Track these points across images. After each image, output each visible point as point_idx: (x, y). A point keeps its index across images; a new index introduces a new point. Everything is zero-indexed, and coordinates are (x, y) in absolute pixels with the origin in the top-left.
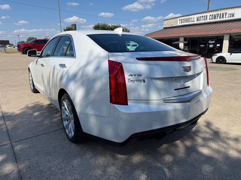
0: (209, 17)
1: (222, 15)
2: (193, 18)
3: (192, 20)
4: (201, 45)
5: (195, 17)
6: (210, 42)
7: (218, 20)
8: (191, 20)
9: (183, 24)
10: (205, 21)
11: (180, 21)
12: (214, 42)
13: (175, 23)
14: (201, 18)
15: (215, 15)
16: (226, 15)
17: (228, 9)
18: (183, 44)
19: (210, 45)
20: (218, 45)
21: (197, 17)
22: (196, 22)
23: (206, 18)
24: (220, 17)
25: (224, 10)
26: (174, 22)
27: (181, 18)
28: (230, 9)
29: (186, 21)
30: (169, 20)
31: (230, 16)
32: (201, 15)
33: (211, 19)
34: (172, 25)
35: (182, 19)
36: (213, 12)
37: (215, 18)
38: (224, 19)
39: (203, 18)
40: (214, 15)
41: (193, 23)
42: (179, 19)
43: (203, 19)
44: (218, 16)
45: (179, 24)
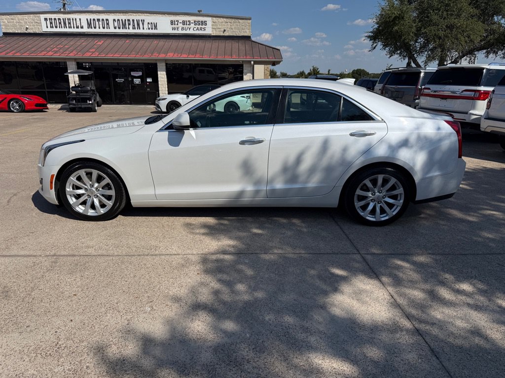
0: (112, 24)
1: (135, 22)
2: (78, 20)
3: (77, 24)
4: (117, 80)
5: (84, 17)
6: (133, 74)
7: (131, 31)
8: (75, 23)
9: (54, 30)
10: (106, 31)
11: (48, 22)
12: (140, 74)
13: (34, 26)
14: (97, 23)
15: (124, 20)
16: (143, 24)
17: (146, 13)
18: (76, 75)
19: (134, 80)
20: (149, 80)
21: (87, 19)
22: (85, 30)
23: (108, 24)
24: (134, 26)
25: (139, 14)
26: (32, 23)
27: (48, 16)
28: (148, 14)
29: (62, 23)
30: (15, 16)
31: (150, 26)
32: (96, 16)
33: (117, 27)
34: (27, 28)
35: (51, 19)
36: (118, 14)
37: (124, 26)
38: (141, 31)
39: (101, 23)
40: (122, 20)
41: (80, 30)
42: (43, 17)
43: (101, 26)
44: (129, 24)
45: (45, 28)
